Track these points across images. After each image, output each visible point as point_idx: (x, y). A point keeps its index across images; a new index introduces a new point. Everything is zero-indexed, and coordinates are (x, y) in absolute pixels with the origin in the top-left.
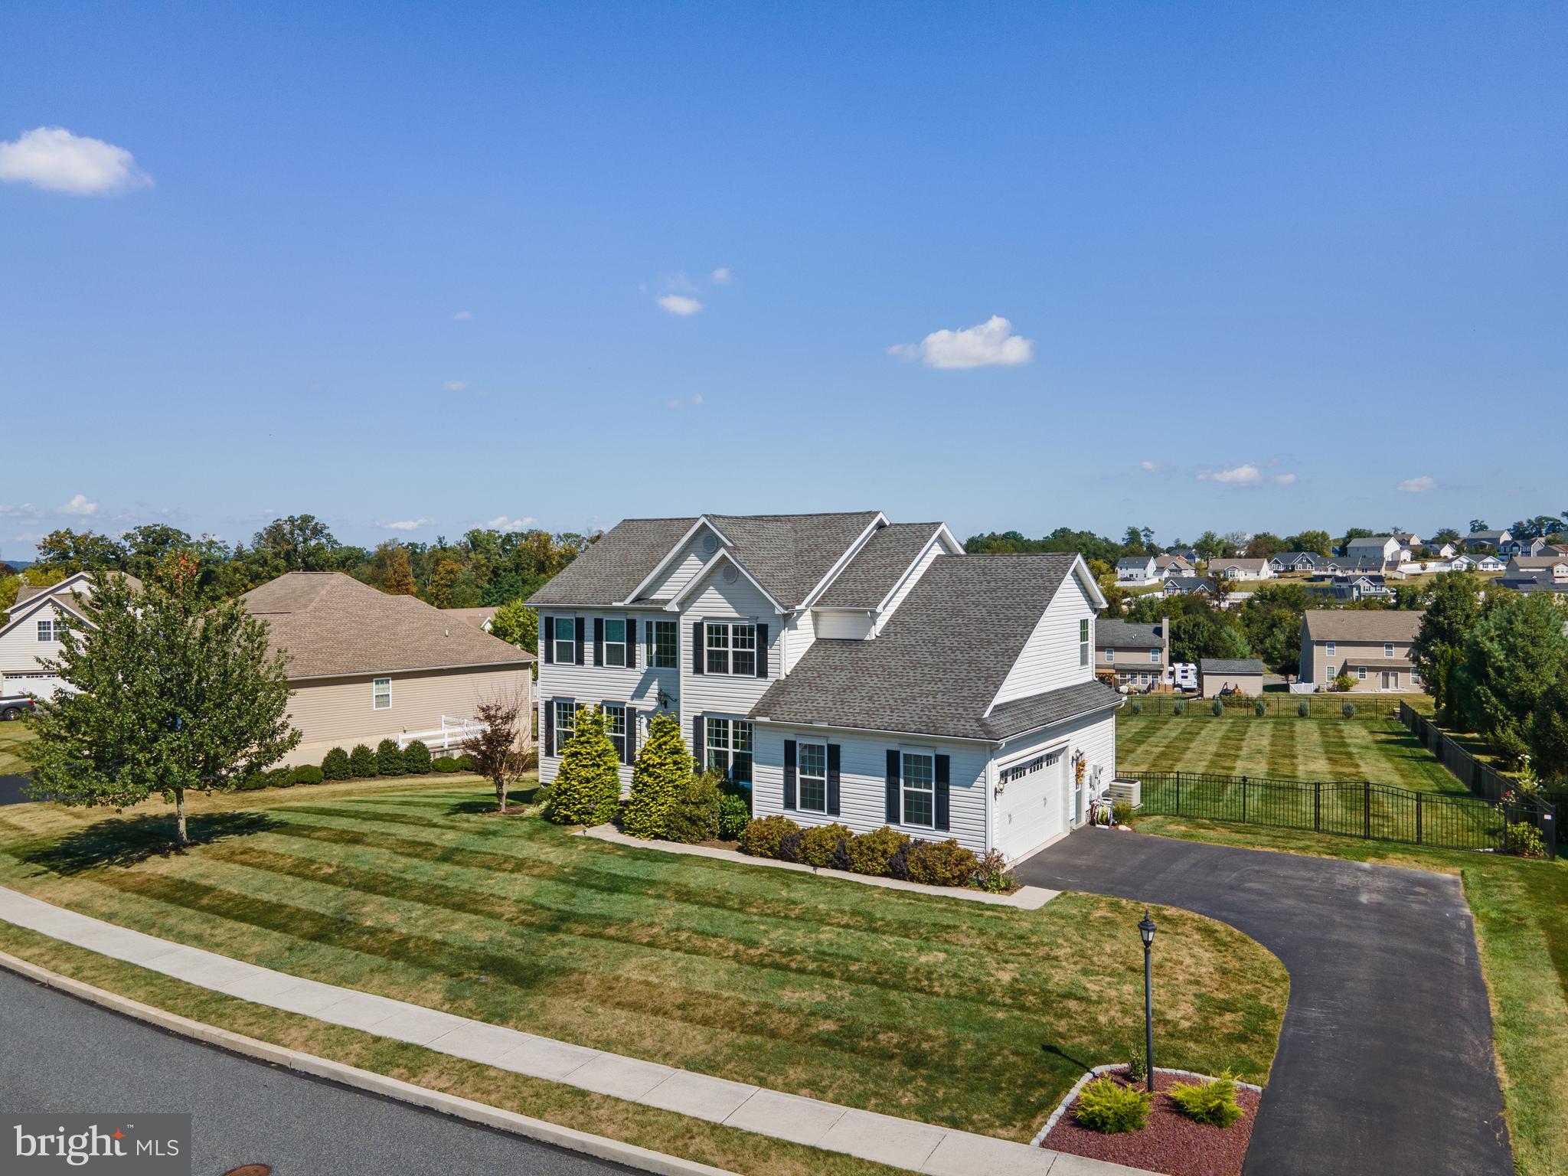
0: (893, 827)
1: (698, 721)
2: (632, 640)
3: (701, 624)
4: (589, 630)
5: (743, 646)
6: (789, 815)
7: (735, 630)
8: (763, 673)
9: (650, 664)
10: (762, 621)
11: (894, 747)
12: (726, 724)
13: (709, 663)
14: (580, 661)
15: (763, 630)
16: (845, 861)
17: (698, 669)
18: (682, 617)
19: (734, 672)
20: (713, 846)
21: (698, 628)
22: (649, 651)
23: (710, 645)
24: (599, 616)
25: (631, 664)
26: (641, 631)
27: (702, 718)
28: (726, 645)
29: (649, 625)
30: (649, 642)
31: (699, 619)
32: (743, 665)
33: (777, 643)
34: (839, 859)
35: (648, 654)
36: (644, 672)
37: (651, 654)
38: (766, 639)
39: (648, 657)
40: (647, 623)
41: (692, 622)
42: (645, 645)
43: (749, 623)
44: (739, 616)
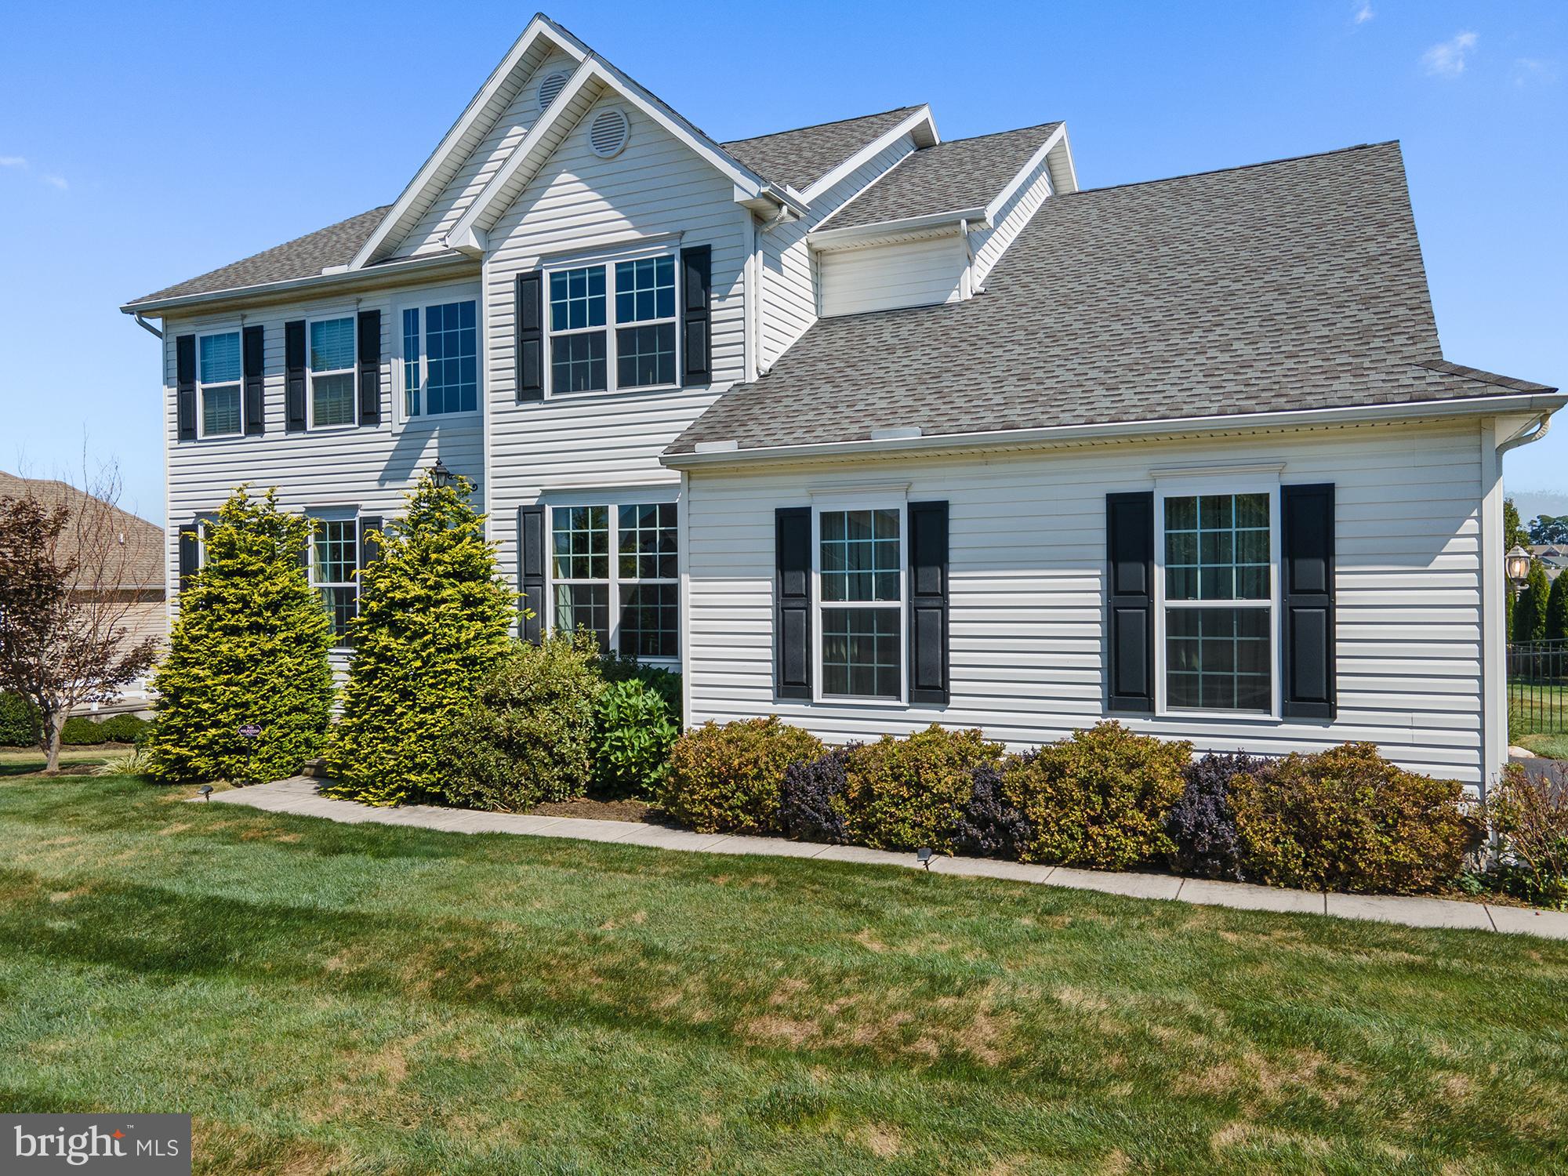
0: (1131, 723)
1: (529, 518)
2: (370, 355)
3: (537, 276)
4: (275, 348)
5: (646, 314)
6: (794, 716)
7: (624, 280)
8: (698, 374)
9: (414, 410)
10: (692, 241)
11: (1130, 483)
12: (601, 514)
13: (555, 370)
14: (256, 426)
15: (698, 259)
16: (1004, 829)
17: (528, 390)
18: (487, 268)
19: (622, 383)
20: (574, 813)
21: (527, 284)
22: (411, 374)
23: (558, 324)
24: (294, 314)
25: (371, 416)
26: (392, 332)
27: (539, 510)
28: (599, 317)
29: (411, 316)
30: (411, 353)
31: (530, 265)
32: (646, 363)
33: (736, 289)
34: (983, 822)
35: (408, 386)
36: (401, 429)
37: (417, 385)
38: (706, 284)
39: (408, 394)
40: (406, 313)
41: (513, 275)
42: (402, 362)
43: (660, 251)
44: (636, 235)
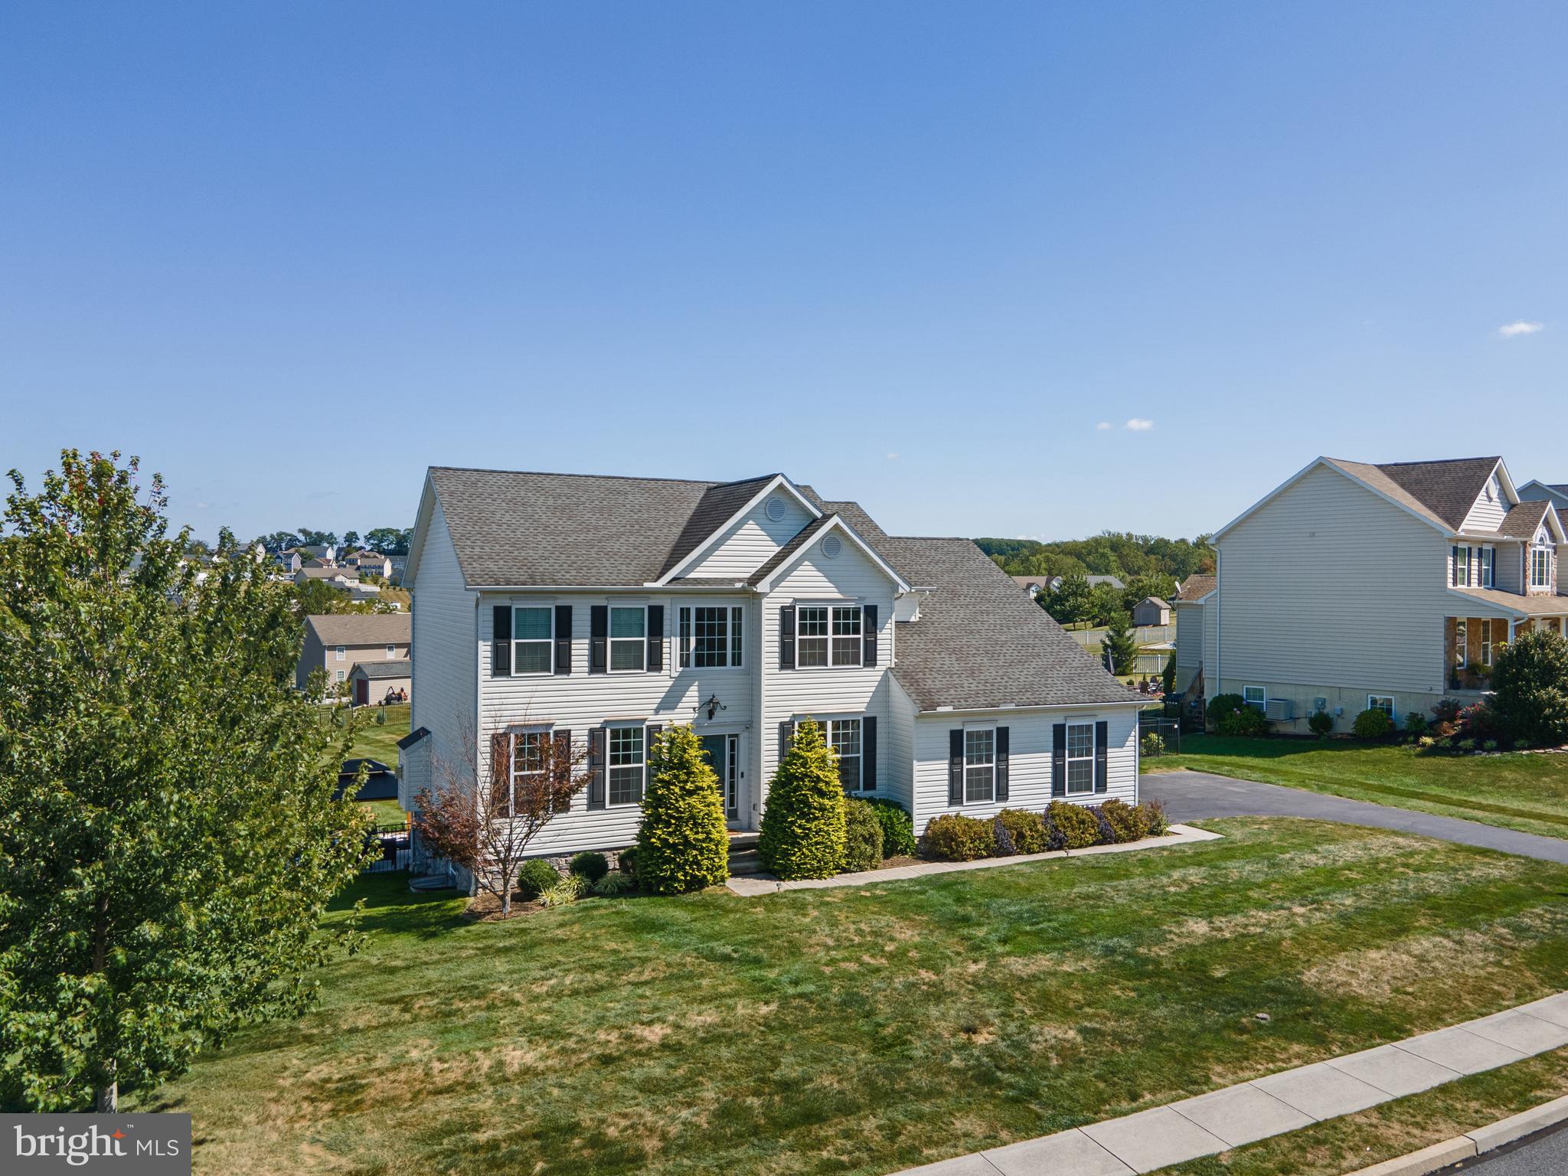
1: (786, 726)
2: (656, 630)
3: (791, 608)
4: (581, 620)
5: (847, 632)
7: (837, 614)
8: (871, 662)
9: (684, 663)
10: (868, 602)
11: (1060, 721)
12: (823, 726)
13: (801, 655)
14: (564, 666)
15: (872, 612)
17: (787, 664)
18: (764, 601)
19: (834, 663)
21: (786, 614)
22: (684, 645)
23: (803, 633)
24: (598, 602)
25: (656, 664)
26: (671, 620)
27: (793, 723)
28: (824, 631)
29: (685, 613)
30: (684, 634)
31: (788, 602)
32: (846, 656)
33: (889, 626)
35: (682, 649)
36: (676, 675)
37: (688, 649)
38: (875, 623)
39: (682, 655)
40: (682, 609)
41: (779, 606)
42: (678, 639)
43: (852, 605)
44: (839, 596)
